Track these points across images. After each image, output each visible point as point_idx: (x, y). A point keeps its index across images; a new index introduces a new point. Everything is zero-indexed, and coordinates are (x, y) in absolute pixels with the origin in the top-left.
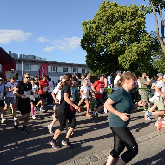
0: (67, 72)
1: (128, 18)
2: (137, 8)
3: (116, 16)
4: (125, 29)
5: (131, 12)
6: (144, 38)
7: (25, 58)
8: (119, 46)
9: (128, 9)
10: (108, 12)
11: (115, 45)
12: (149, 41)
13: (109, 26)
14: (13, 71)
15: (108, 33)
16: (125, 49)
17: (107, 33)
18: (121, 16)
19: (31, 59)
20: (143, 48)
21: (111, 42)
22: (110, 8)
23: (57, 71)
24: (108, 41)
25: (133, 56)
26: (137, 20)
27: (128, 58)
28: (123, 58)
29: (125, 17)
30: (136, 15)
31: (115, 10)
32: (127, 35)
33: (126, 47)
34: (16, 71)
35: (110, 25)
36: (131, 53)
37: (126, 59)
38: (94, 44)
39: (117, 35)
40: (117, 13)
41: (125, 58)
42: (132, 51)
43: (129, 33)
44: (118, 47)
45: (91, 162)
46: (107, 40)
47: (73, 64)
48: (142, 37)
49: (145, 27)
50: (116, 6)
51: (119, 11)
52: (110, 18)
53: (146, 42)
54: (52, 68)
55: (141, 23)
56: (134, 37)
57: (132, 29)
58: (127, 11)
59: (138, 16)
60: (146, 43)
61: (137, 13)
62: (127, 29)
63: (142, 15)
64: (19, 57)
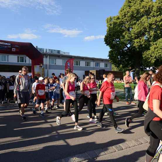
0: (89, 66)
1: (154, 13)
3: (141, 12)
4: (151, 25)
5: (157, 7)
7: (50, 52)
8: (144, 42)
9: (154, 4)
10: (133, 7)
11: (140, 41)
13: (133, 22)
14: (41, 65)
15: (132, 28)
16: (150, 45)
18: (146, 11)
21: (135, 38)
22: (135, 4)
23: (79, 65)
24: (133, 37)
25: (159, 53)
27: (153, 55)
28: (147, 55)
29: (151, 12)
32: (152, 31)
33: (151, 43)
34: (43, 66)
35: (134, 20)
36: (156, 49)
37: (151, 55)
38: (118, 40)
39: (141, 30)
40: (142, 8)
41: (149, 55)
42: (158, 47)
44: (142, 43)
47: (96, 59)
51: (144, 6)
52: (135, 14)
54: (75, 63)
56: (160, 33)
57: (158, 25)
58: (153, 6)
62: (153, 24)
64: (45, 52)
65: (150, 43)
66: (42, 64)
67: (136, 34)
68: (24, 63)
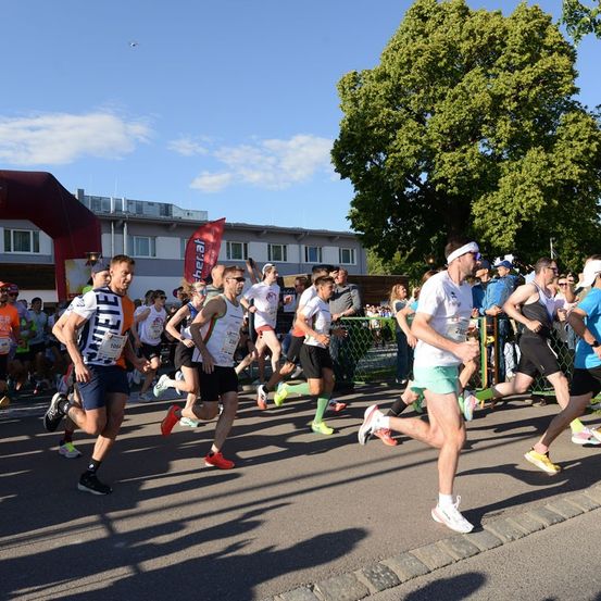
0: (282, 261)
1: (510, 57)
2: (543, 20)
4: (498, 99)
5: (522, 34)
6: (573, 129)
7: (133, 210)
8: (477, 161)
9: (508, 24)
10: (437, 35)
11: (462, 159)
12: (590, 142)
13: (436, 90)
14: (93, 258)
15: (433, 114)
16: (498, 174)
17: (429, 115)
18: (481, 50)
19: (155, 214)
20: (566, 169)
21: (445, 149)
22: (441, 23)
24: (434, 146)
25: (528, 199)
26: (545, 63)
27: (508, 208)
28: (489, 208)
29: (499, 54)
30: (541, 45)
31: (461, 27)
32: (505, 120)
33: (504, 166)
35: (444, 84)
36: (519, 187)
37: (501, 209)
39: (465, 119)
40: (467, 38)
41: (497, 208)
42: (524, 179)
43: (515, 114)
45: (373, 590)
46: (431, 141)
47: (306, 232)
48: (564, 125)
49: (575, 91)
50: (464, 12)
51: (476, 31)
52: (441, 60)
53: (578, 143)
54: (228, 249)
55: (558, 74)
56: (533, 129)
57: (525, 99)
58: (505, 32)
59: (546, 47)
60: (580, 148)
61: (545, 36)
62: (506, 97)
63: (561, 44)
64: (112, 209)
65: (500, 164)
66: (97, 256)
67: (448, 135)
68: (32, 253)
